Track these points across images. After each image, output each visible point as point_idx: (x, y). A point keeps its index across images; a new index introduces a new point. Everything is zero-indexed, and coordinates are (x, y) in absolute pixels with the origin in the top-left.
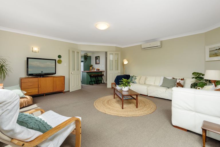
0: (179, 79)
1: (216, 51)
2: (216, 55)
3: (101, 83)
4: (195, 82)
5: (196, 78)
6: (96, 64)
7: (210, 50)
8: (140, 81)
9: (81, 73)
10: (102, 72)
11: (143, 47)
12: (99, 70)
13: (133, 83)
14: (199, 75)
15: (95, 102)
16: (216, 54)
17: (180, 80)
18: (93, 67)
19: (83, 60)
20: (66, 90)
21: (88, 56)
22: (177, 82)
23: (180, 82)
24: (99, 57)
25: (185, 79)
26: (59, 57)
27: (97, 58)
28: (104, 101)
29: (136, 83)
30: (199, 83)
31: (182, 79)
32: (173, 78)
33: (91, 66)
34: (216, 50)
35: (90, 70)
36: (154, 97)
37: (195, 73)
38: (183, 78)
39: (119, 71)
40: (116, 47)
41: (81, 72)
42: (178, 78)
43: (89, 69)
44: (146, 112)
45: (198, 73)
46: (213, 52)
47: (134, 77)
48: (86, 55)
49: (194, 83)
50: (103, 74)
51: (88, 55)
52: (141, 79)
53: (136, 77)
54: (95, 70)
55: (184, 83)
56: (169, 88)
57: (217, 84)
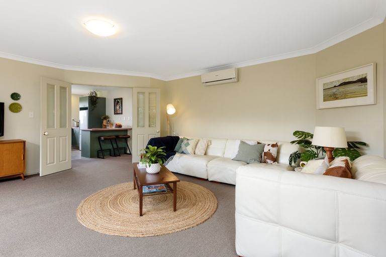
0: (269, 145)
1: (334, 90)
2: (335, 97)
3: (126, 153)
4: (297, 152)
5: (299, 142)
6: (115, 114)
7: (324, 87)
8: (197, 148)
9: (81, 133)
10: (126, 131)
11: (204, 79)
12: (120, 126)
13: (183, 153)
14: (305, 137)
15: (83, 201)
16: (334, 94)
17: (270, 147)
18: (109, 121)
19: (87, 105)
20: (30, 172)
21: (98, 98)
22: (264, 151)
23: (269, 150)
24: (122, 99)
25: (279, 144)
26: (15, 96)
27: (118, 102)
28: (107, 197)
29: (189, 154)
30: (304, 153)
31: (273, 146)
32: (259, 143)
33: (106, 118)
34: (335, 86)
35: (103, 126)
36: (221, 183)
37: (298, 132)
38: (275, 143)
39: (158, 129)
40: (151, 78)
41: (81, 131)
42: (267, 143)
43: (101, 125)
44: (190, 222)
45: (303, 133)
46: (330, 92)
47: (185, 142)
48: (94, 95)
49: (295, 153)
50: (128, 135)
51: (98, 96)
52: (198, 146)
53: (189, 142)
54: (114, 128)
55: (278, 152)
56: (248, 164)
57: (336, 156)
